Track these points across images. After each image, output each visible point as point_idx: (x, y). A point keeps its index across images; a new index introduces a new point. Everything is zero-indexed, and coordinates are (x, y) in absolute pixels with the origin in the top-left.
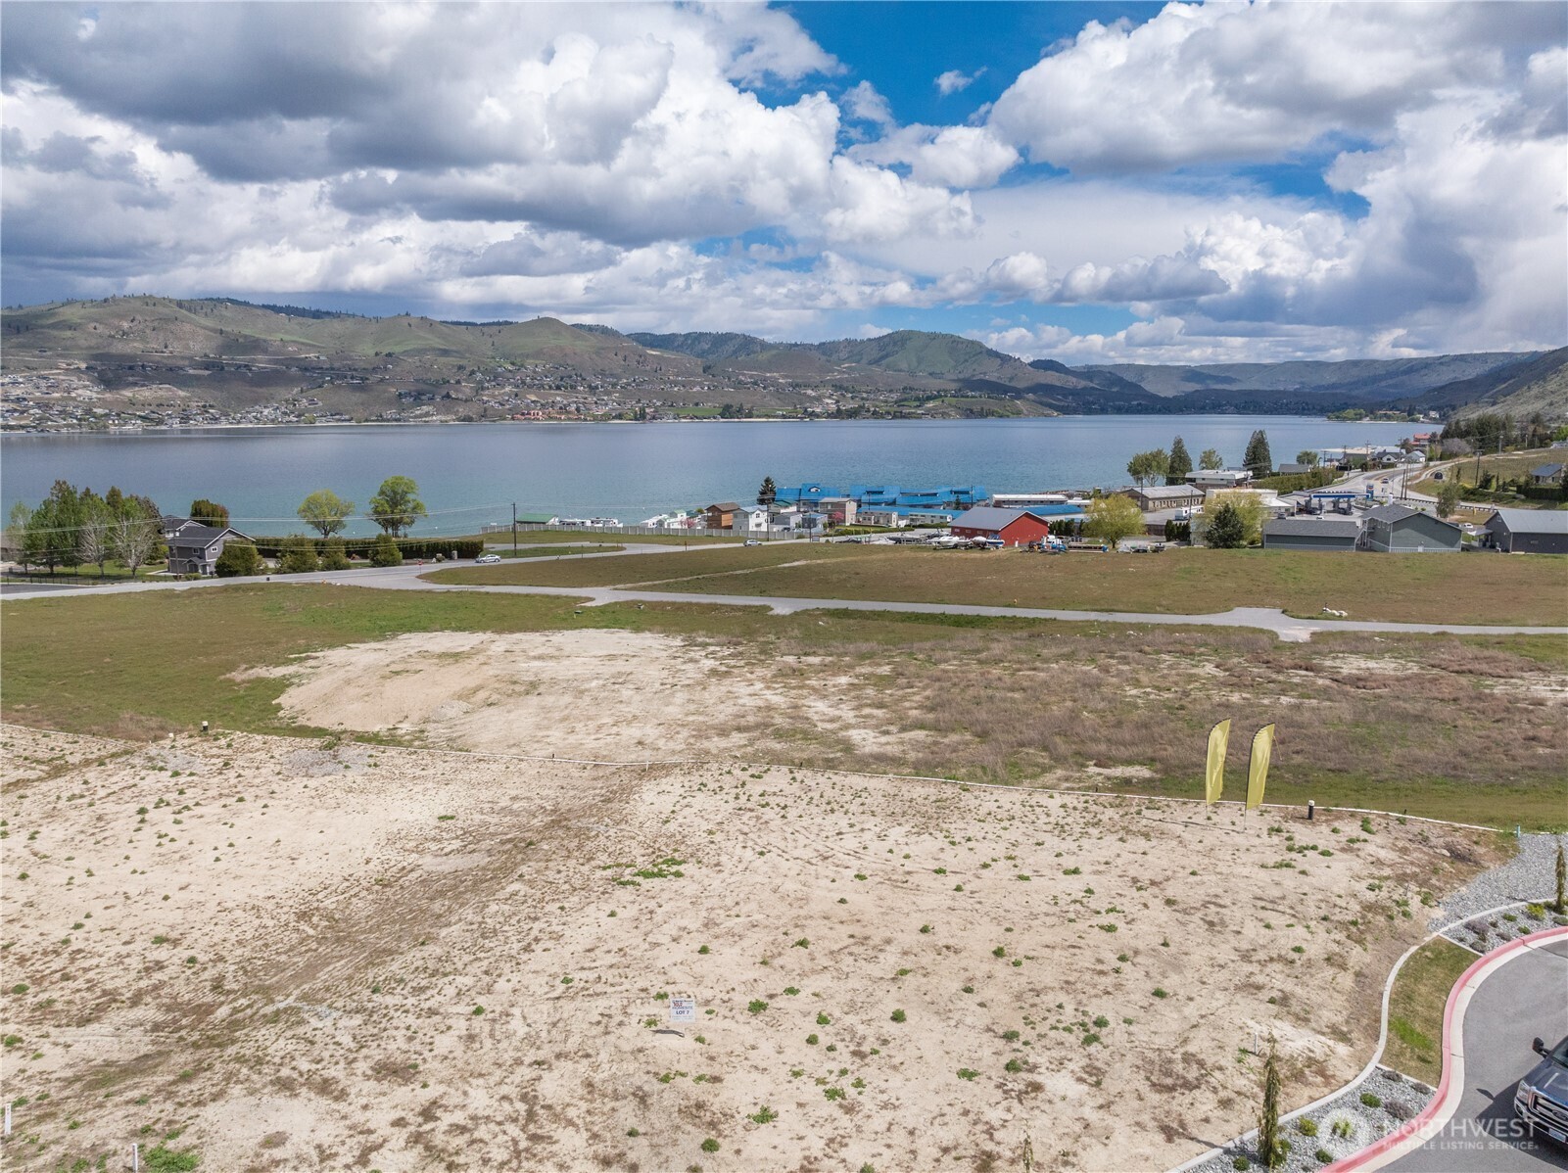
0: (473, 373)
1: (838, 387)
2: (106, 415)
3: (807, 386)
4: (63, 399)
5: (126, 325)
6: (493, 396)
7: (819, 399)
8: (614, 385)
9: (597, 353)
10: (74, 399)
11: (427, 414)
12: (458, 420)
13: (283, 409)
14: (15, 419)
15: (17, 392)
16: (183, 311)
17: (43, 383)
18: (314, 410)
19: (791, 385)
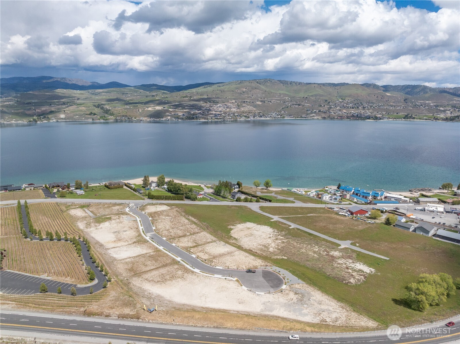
0: (329, 102)
1: (454, 107)
2: (237, 115)
3: (441, 106)
4: (229, 111)
5: (244, 90)
6: (333, 110)
7: (444, 111)
8: (371, 106)
9: (368, 95)
10: (231, 111)
11: (314, 116)
12: (322, 118)
13: (277, 114)
14: (219, 117)
15: (220, 109)
16: (258, 84)
17: (225, 107)
18: (285, 114)
19: (435, 106)
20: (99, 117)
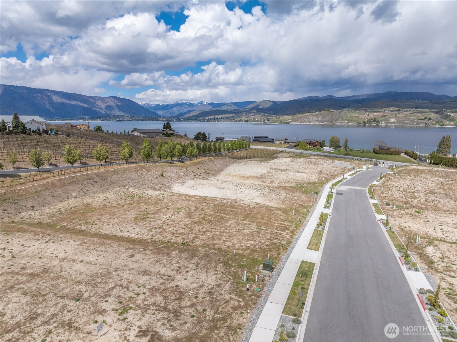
20: (434, 122)
